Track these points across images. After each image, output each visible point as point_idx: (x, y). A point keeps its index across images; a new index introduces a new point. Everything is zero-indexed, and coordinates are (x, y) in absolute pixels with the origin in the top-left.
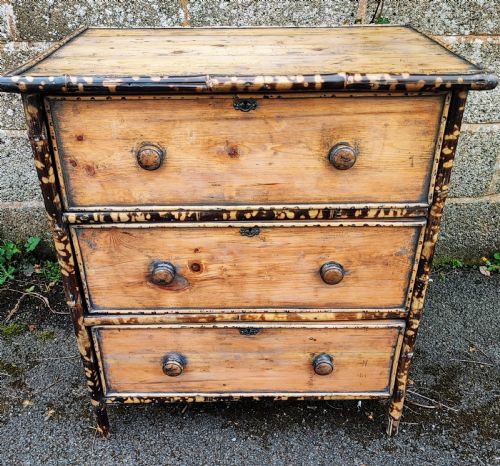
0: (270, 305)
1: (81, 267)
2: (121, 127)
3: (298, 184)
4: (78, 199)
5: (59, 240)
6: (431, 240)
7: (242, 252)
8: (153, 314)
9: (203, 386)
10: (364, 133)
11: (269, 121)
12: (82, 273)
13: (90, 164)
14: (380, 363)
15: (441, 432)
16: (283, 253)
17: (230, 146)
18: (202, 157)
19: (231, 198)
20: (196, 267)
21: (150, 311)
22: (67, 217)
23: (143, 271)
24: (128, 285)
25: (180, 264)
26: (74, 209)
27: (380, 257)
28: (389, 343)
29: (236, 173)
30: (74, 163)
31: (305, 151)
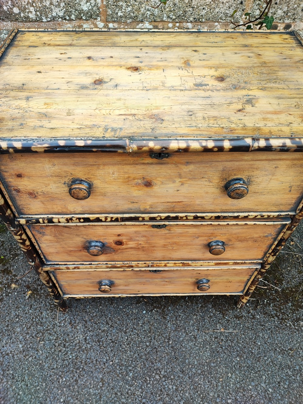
0: (171, 259)
1: (35, 244)
2: (53, 169)
3: (198, 202)
4: (25, 211)
5: (16, 234)
6: (292, 230)
7: (152, 236)
8: (89, 264)
9: (125, 292)
10: (256, 173)
11: (179, 165)
12: (37, 247)
13: (31, 191)
14: (240, 282)
15: (270, 305)
16: (182, 236)
17: (145, 180)
18: (122, 187)
19: (146, 209)
20: (120, 243)
21: (88, 263)
22: (19, 221)
23: (81, 245)
24: (71, 251)
25: (107, 242)
26: (24, 216)
27: (252, 238)
28: (248, 274)
29: (150, 196)
30: (18, 191)
31: (207, 183)
